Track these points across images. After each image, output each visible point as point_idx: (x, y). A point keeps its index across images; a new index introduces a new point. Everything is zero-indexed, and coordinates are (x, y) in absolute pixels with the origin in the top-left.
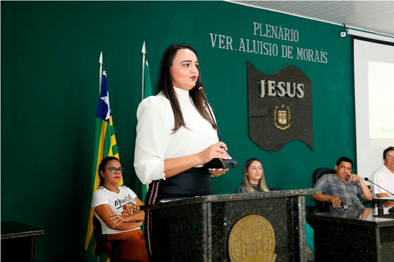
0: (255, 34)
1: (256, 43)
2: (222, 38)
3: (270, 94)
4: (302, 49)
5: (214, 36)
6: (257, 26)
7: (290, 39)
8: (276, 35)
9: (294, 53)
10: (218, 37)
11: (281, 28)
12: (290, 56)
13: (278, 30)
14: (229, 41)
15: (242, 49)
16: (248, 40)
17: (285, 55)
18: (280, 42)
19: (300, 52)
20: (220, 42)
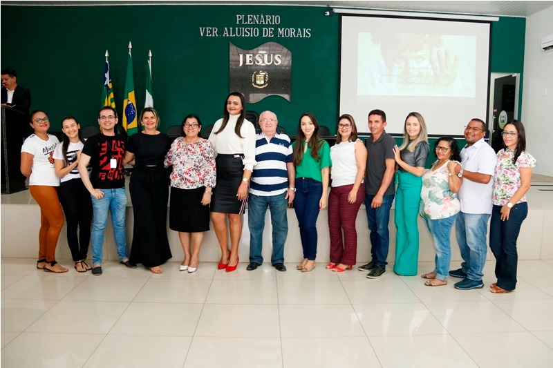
0: (238, 23)
1: (239, 30)
2: (209, 29)
3: (248, 63)
4: (283, 29)
5: (202, 29)
6: (240, 17)
7: (272, 22)
8: (257, 22)
9: (275, 32)
10: (206, 29)
11: (262, 16)
12: (271, 35)
13: (260, 17)
14: (215, 30)
15: (226, 35)
16: (231, 28)
17: (265, 34)
18: (260, 27)
19: (281, 31)
20: (208, 32)
